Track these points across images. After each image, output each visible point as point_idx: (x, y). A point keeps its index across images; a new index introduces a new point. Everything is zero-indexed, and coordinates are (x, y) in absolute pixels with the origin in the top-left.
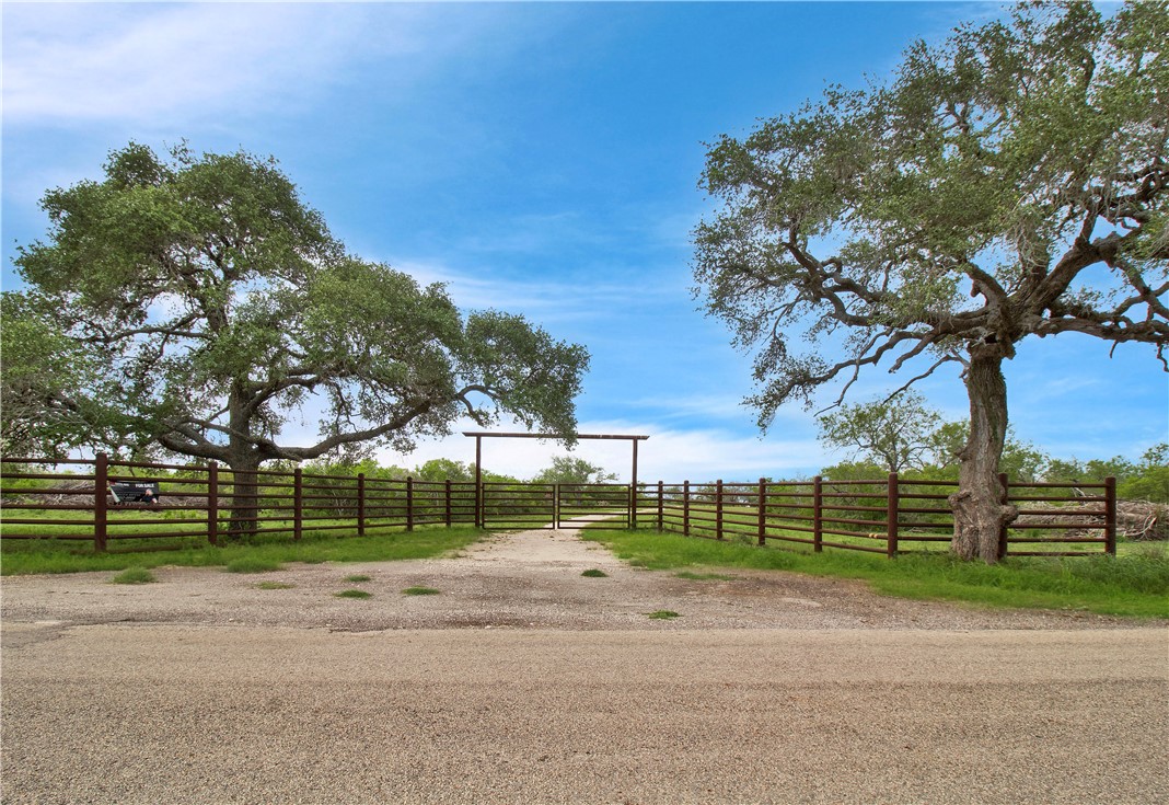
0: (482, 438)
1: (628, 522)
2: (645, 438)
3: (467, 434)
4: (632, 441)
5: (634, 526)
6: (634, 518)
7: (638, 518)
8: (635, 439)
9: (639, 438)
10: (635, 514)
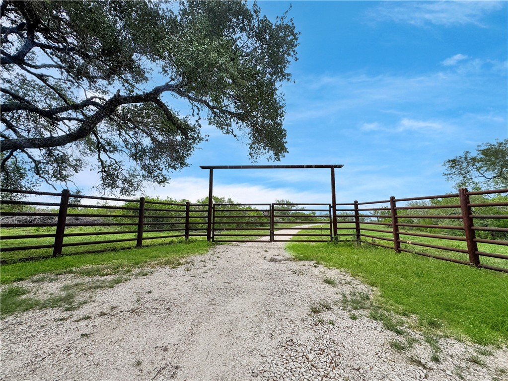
0: (214, 170)
1: (331, 235)
2: (340, 166)
3: (203, 168)
4: (330, 169)
5: (336, 239)
6: (336, 233)
7: (339, 232)
8: (332, 167)
9: (336, 166)
10: (336, 229)
